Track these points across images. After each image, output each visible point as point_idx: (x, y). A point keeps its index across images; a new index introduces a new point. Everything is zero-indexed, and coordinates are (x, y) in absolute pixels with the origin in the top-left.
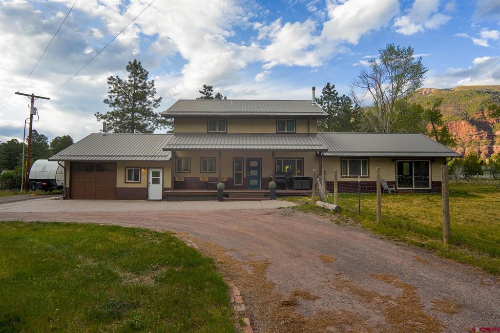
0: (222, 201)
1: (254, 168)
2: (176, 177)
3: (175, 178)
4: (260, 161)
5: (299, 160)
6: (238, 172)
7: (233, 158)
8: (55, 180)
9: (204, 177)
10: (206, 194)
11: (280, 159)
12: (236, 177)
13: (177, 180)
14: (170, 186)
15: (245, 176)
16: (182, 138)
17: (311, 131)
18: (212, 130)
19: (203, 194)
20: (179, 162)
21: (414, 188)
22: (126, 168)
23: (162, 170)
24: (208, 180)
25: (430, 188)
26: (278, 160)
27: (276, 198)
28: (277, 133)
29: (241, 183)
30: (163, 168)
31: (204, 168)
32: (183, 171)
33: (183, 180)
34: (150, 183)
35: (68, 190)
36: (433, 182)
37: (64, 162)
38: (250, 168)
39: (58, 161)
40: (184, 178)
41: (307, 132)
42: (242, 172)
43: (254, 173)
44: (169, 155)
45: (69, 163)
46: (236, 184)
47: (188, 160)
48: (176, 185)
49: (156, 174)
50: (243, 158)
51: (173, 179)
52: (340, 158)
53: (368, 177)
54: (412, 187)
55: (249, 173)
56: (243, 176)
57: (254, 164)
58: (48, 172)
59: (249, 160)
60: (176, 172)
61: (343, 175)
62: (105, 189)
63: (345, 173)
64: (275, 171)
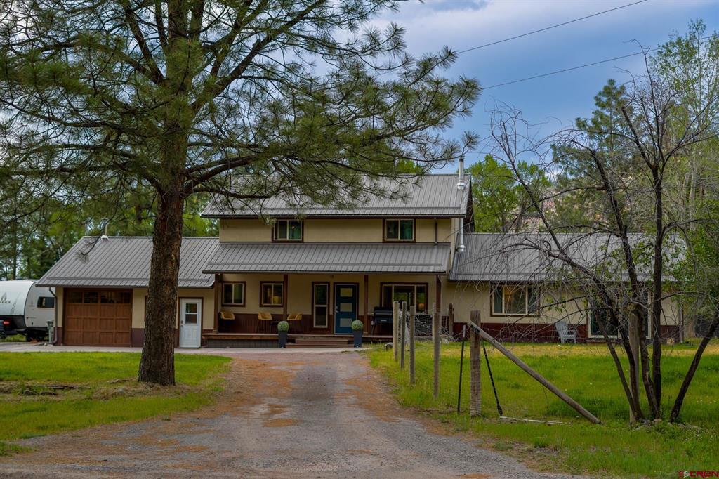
0: (285, 347)
1: (346, 300)
2: (222, 313)
3: (220, 314)
4: (355, 287)
5: (421, 287)
6: (320, 306)
7: (313, 283)
8: (23, 316)
9: (266, 314)
10: (263, 338)
11: (390, 285)
12: (317, 314)
13: (223, 317)
14: (212, 327)
15: (331, 313)
16: (231, 250)
17: (441, 239)
18: (280, 238)
19: (259, 338)
20: (228, 289)
21: (619, 335)
23: (200, 300)
24: (271, 318)
25: (649, 336)
26: (385, 287)
27: (363, 345)
28: (384, 242)
29: (325, 325)
30: (202, 299)
31: (265, 300)
32: (233, 303)
33: (234, 318)
34: (182, 322)
35: (61, 331)
37: (54, 288)
38: (340, 300)
39: (50, 286)
40: (235, 314)
41: (433, 240)
42: (326, 306)
43: (346, 307)
44: (210, 280)
45: (62, 290)
46: (317, 324)
47: (242, 286)
48: (222, 325)
49: (192, 308)
50: (329, 283)
51: (218, 316)
53: (537, 316)
55: (339, 308)
56: (329, 312)
57: (347, 293)
58: (12, 303)
59: (338, 287)
60: (223, 305)
61: (495, 312)
62: (115, 331)
63: (499, 309)
64: (381, 304)
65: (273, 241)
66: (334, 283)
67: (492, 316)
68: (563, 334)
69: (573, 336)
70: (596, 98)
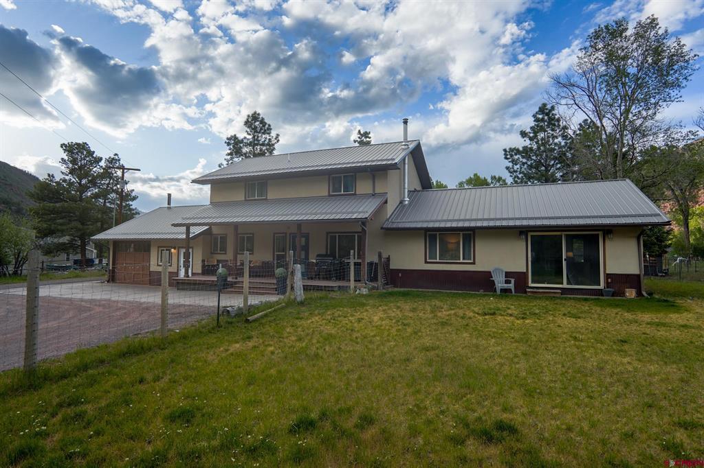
4: (307, 237)
6: (279, 253)
11: (335, 235)
12: (277, 260)
15: (288, 260)
17: (378, 190)
18: (252, 197)
20: (216, 239)
21: (565, 285)
22: (158, 247)
25: (602, 286)
26: (330, 236)
28: (330, 196)
30: (193, 248)
31: (240, 249)
34: (181, 267)
35: (111, 272)
36: (608, 276)
41: (372, 192)
45: (112, 242)
47: (225, 237)
50: (286, 233)
52: (423, 231)
53: (474, 263)
54: (562, 284)
56: (286, 259)
60: (211, 253)
61: (430, 259)
62: (141, 272)
63: (433, 256)
64: (327, 252)
65: (246, 200)
66: (290, 234)
67: (426, 262)
68: (500, 282)
69: (512, 286)
70: (534, 116)
